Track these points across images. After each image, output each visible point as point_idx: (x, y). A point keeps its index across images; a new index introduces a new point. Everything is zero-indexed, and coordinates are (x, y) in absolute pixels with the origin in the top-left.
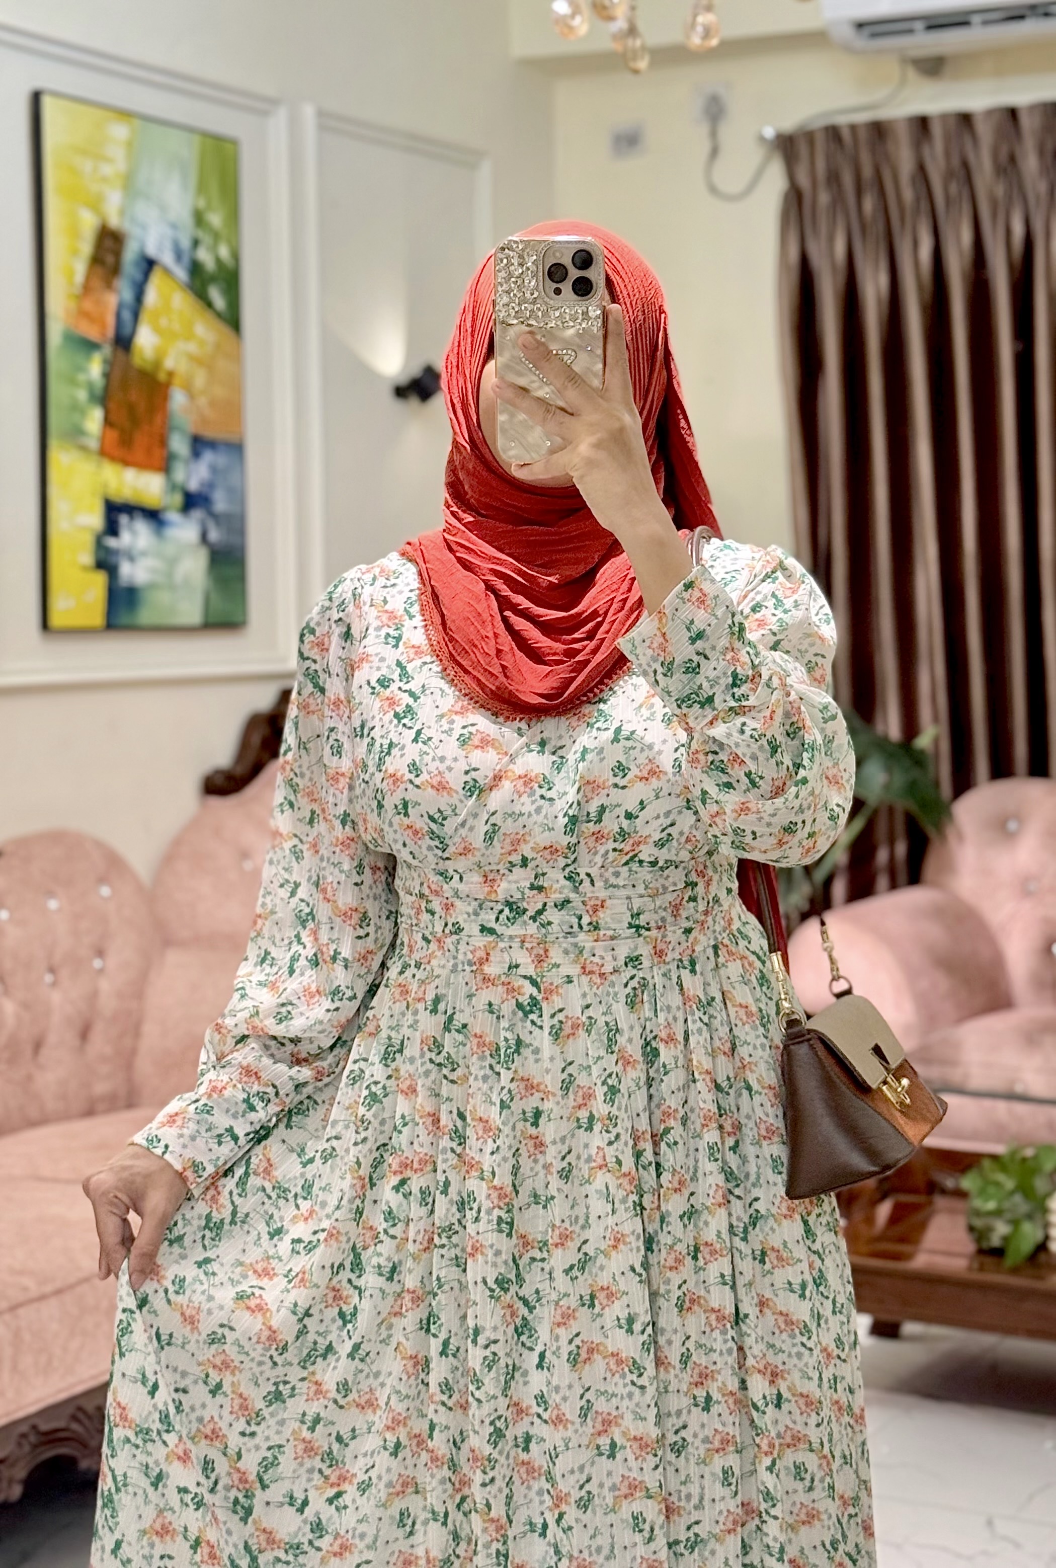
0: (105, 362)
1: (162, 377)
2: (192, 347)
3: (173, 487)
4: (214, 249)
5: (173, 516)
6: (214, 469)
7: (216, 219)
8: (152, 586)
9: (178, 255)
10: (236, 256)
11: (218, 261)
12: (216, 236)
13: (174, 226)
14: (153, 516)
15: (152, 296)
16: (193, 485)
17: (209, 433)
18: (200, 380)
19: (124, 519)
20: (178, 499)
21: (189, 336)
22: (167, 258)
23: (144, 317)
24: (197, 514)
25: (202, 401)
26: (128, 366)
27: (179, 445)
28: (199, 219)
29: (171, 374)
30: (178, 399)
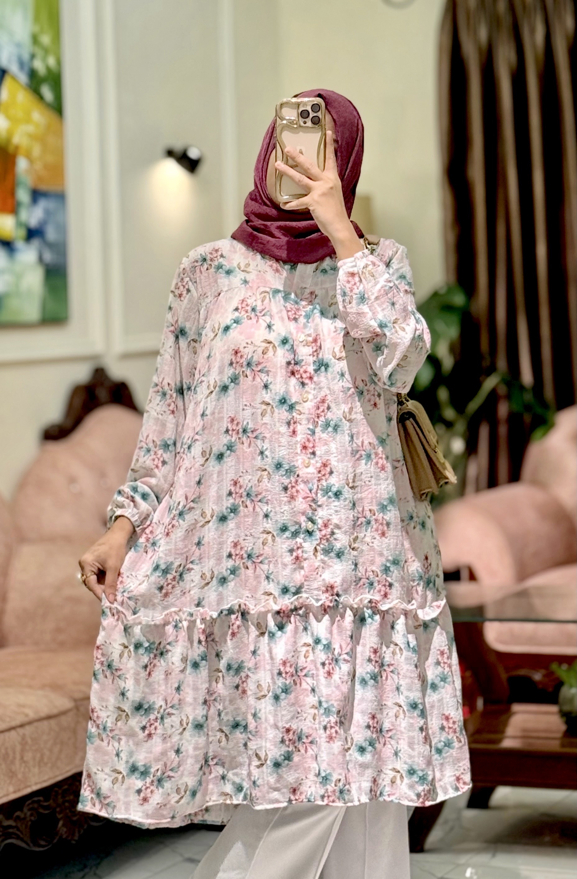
1: (11, 149)
2: (30, 128)
3: (19, 224)
4: (44, 60)
5: (20, 244)
6: (47, 212)
7: (46, 39)
8: (9, 294)
9: (21, 64)
10: (59, 62)
11: (48, 69)
12: (46, 51)
13: (18, 45)
14: (8, 245)
15: (4, 95)
16: (33, 223)
17: (43, 187)
18: (36, 151)
20: (22, 233)
21: (28, 120)
22: (14, 68)
24: (36, 243)
25: (38, 166)
27: (23, 195)
28: (35, 40)
29: (17, 148)
30: (22, 164)
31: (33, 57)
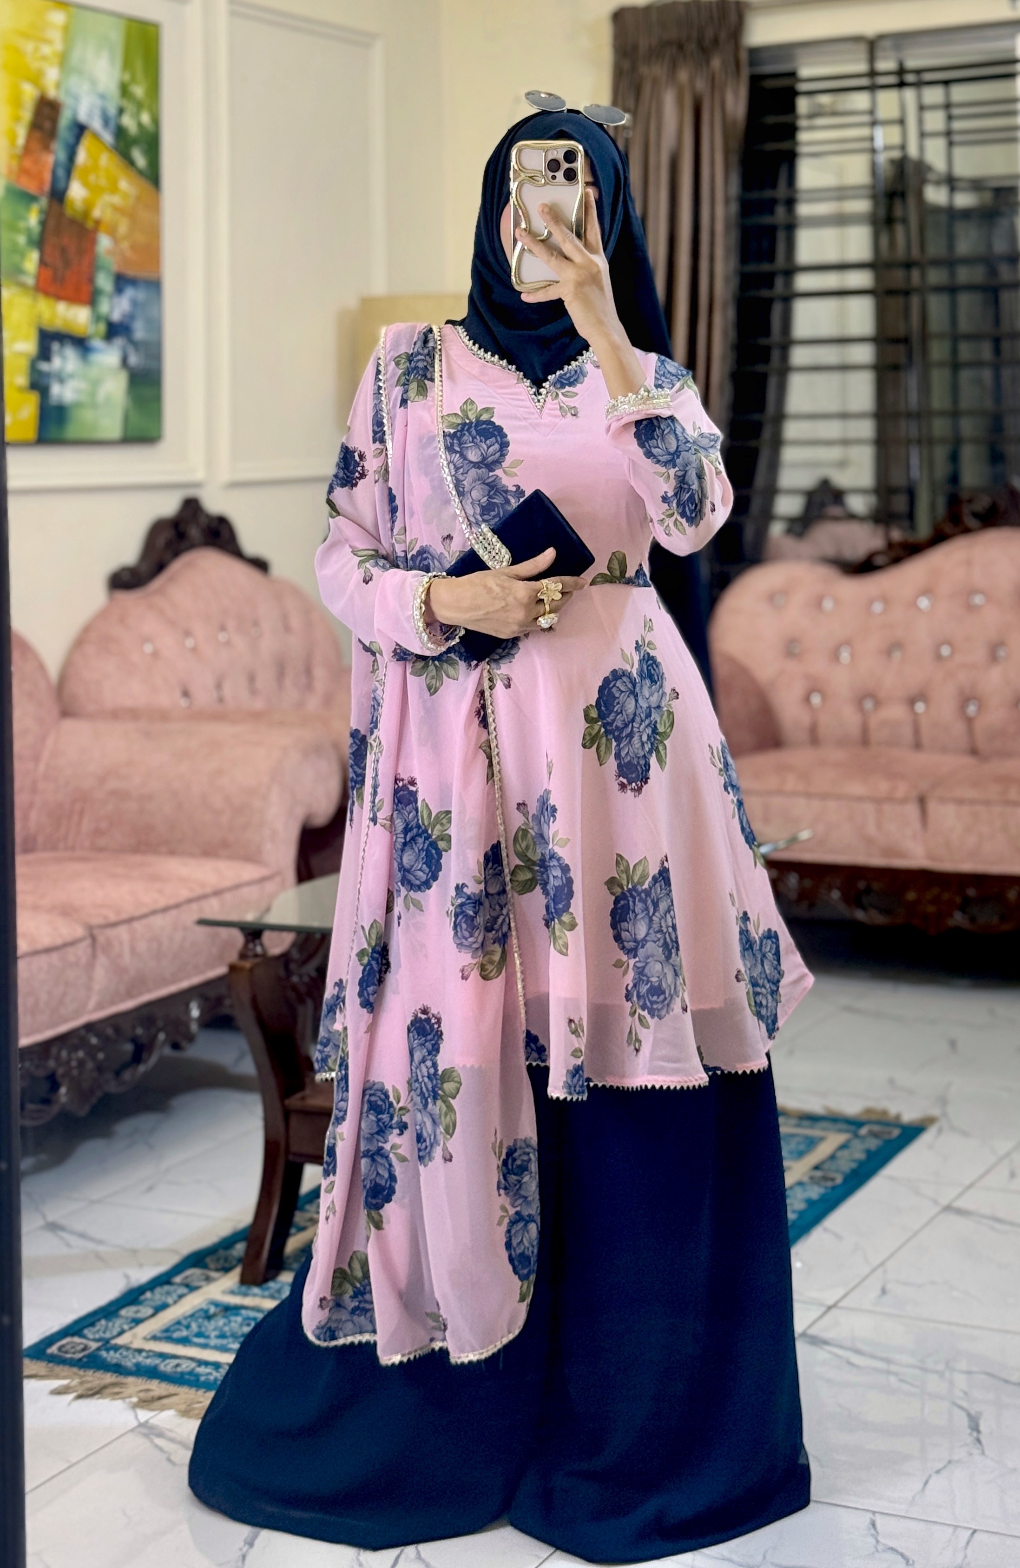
0: (41, 211)
1: (90, 225)
2: (116, 199)
3: (97, 318)
4: (137, 115)
5: (97, 343)
6: (134, 303)
7: (139, 91)
8: (78, 405)
9: (106, 121)
10: (156, 121)
11: (140, 125)
12: (139, 106)
13: (103, 97)
14: (81, 344)
15: (82, 156)
16: (116, 316)
17: (130, 272)
18: (123, 228)
19: (55, 346)
20: (102, 328)
21: (114, 189)
22: (96, 124)
23: (75, 174)
24: (119, 342)
25: (125, 245)
26: (61, 214)
27: (104, 282)
28: (125, 90)
29: (98, 223)
30: (104, 243)
31: (121, 111)
